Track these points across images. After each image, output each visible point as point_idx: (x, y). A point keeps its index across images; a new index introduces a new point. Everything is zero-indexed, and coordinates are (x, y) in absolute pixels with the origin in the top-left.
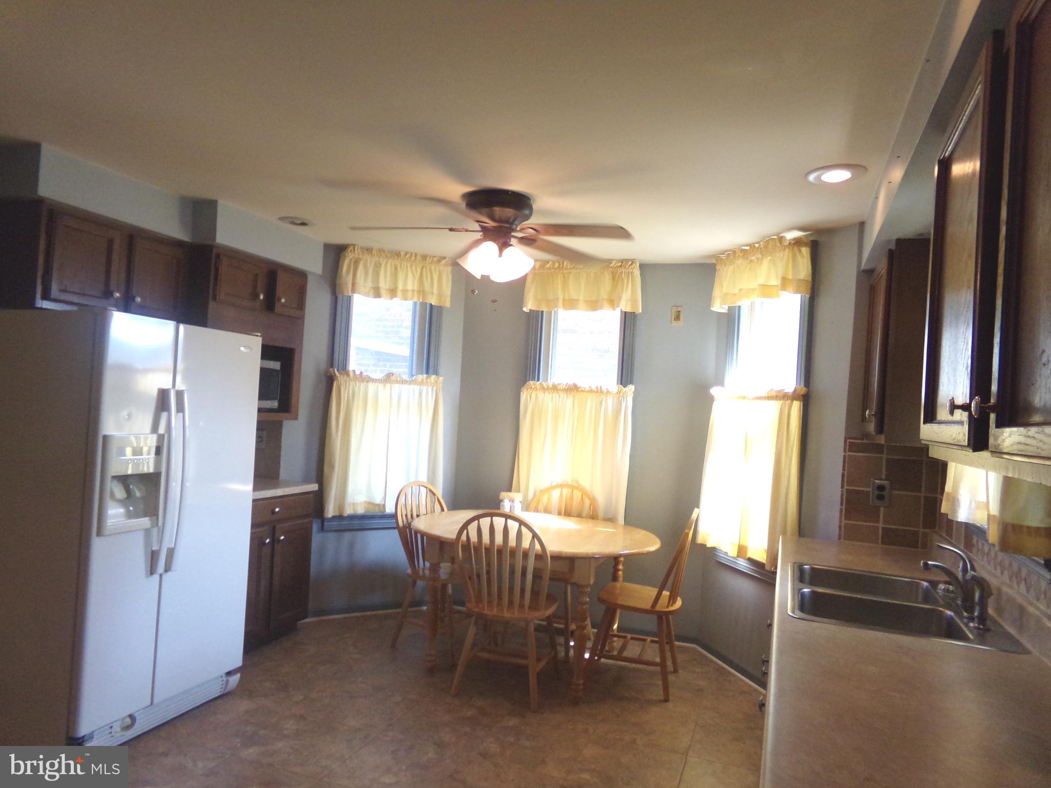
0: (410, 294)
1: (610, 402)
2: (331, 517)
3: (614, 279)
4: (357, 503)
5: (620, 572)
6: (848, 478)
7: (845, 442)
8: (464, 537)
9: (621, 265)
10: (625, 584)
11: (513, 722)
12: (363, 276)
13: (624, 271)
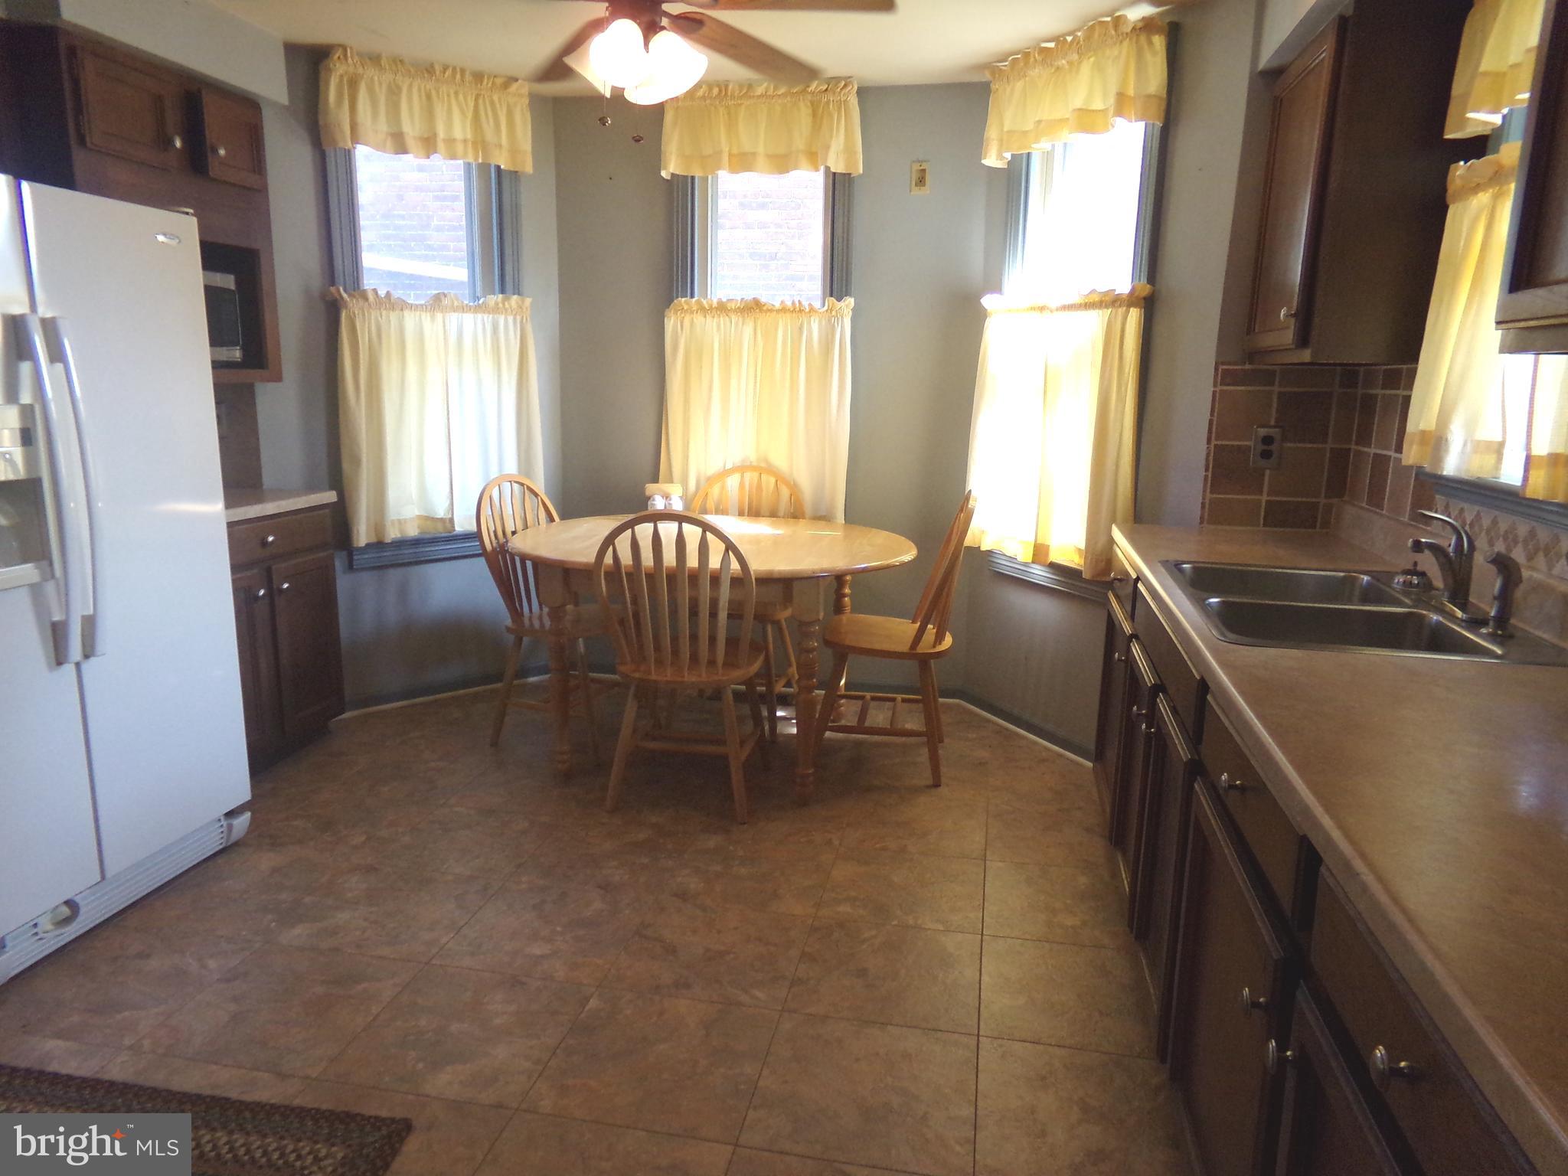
0: (460, 148)
1: (815, 326)
2: (364, 545)
3: (814, 115)
4: (405, 520)
5: (846, 599)
6: (1217, 429)
7: (1216, 369)
8: (608, 559)
9: (827, 89)
11: (713, 841)
13: (831, 99)
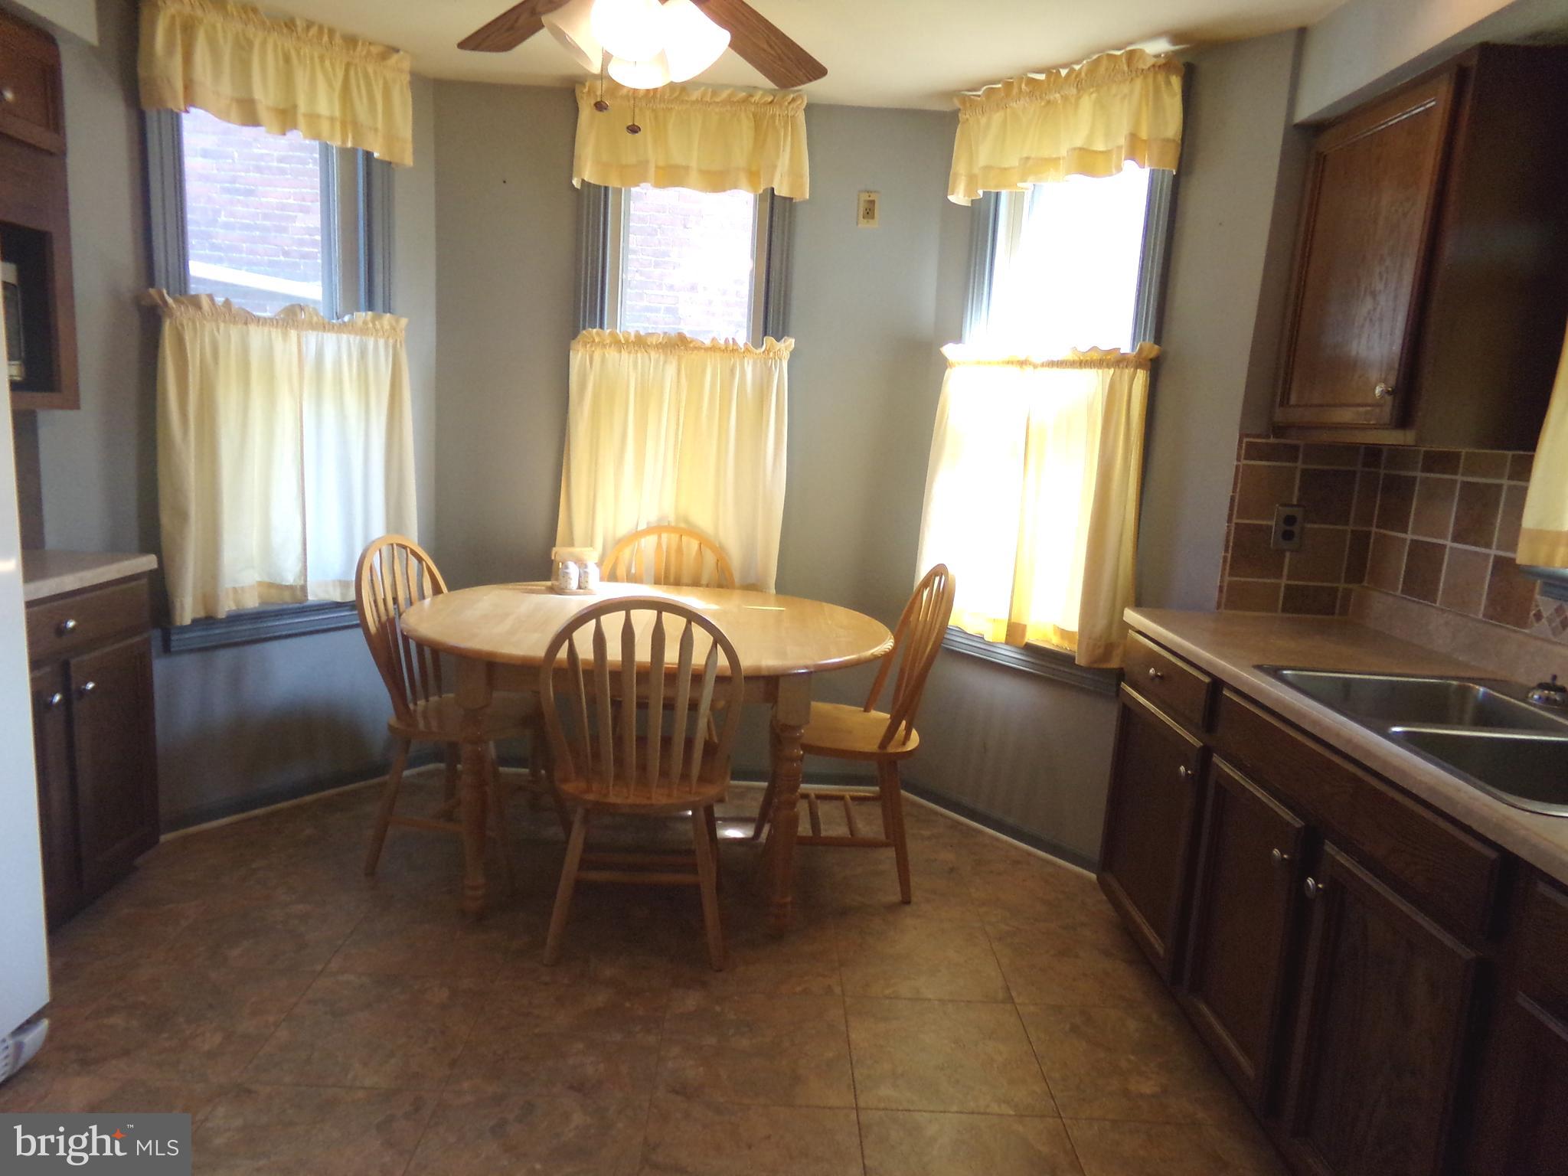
0: (324, 126)
1: (749, 368)
2: (186, 623)
3: (757, 127)
4: (242, 588)
6: (1240, 505)
7: (1240, 442)
9: (771, 102)
11: (692, 1001)
12: (209, 64)
13: (778, 113)
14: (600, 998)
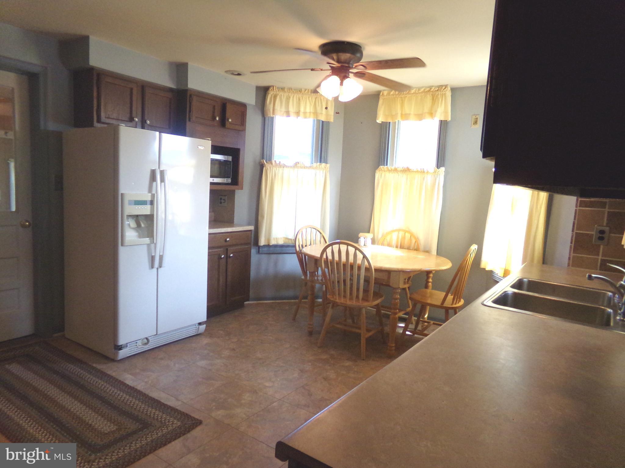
0: (308, 115)
1: (429, 178)
2: (262, 245)
3: (433, 99)
4: (278, 238)
5: (430, 283)
6: (577, 226)
7: (577, 200)
8: (325, 256)
9: (438, 90)
10: (433, 291)
12: (279, 104)
13: (440, 93)
14: (324, 357)
